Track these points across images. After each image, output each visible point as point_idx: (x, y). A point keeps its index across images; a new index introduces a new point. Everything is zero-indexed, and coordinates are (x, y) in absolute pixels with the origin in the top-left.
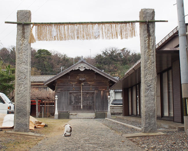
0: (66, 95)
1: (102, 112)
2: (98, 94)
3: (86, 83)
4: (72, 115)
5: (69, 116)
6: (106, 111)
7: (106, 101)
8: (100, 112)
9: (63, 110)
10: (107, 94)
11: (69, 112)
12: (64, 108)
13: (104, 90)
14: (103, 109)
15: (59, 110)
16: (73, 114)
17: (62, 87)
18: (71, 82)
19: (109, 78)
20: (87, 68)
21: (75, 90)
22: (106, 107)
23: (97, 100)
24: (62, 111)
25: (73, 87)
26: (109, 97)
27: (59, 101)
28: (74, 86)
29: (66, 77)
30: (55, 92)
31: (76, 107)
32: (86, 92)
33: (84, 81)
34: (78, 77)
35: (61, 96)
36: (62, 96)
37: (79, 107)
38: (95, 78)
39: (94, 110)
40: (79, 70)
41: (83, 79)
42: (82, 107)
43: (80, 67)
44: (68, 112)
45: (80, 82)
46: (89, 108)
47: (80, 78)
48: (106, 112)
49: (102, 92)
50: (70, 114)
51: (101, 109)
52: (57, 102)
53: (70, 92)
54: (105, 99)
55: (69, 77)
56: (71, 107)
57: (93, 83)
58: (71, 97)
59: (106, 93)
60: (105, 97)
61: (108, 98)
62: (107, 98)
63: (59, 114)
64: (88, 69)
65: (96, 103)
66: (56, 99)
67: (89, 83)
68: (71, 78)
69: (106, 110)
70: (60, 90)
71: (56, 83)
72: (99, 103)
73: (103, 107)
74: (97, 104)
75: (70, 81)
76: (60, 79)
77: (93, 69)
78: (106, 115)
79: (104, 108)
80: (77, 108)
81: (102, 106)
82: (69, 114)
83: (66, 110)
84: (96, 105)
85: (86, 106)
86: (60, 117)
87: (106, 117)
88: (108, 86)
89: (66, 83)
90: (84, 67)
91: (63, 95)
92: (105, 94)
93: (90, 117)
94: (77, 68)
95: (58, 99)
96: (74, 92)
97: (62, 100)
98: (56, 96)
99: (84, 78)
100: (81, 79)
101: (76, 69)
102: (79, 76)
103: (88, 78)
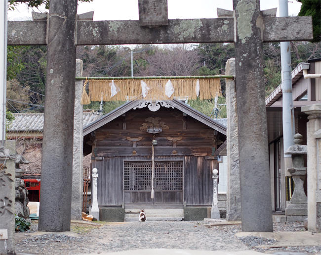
0: (116, 167)
1: (200, 207)
2: (191, 166)
3: (165, 140)
4: (130, 212)
5: (124, 216)
6: (209, 204)
7: (209, 181)
8: (195, 205)
9: (111, 201)
10: (212, 164)
11: (123, 207)
12: (113, 197)
13: (204, 155)
14: (202, 200)
15: (101, 203)
16: (133, 211)
17: (108, 149)
18: (128, 138)
19: (216, 128)
20: (165, 105)
21: (137, 154)
22: (209, 195)
23: (188, 179)
24: (107, 204)
25: (134, 149)
26: (215, 171)
27: (100, 182)
28: (134, 146)
29: (118, 125)
30: (93, 158)
31: (139, 194)
32: (164, 160)
33: (158, 135)
34: (145, 125)
35: (105, 170)
36: (107, 170)
37: (146, 195)
38: (184, 128)
39: (181, 201)
40: (146, 109)
41: (157, 130)
42: (152, 196)
43: (149, 103)
44: (121, 206)
45: (149, 137)
46: (169, 197)
47: (149, 127)
48: (208, 208)
49: (199, 161)
50: (127, 210)
51: (198, 199)
52: (96, 184)
53: (127, 160)
54: (207, 176)
55: (124, 125)
56: (129, 194)
57: (178, 139)
58: (127, 173)
59: (208, 162)
60: (206, 172)
61: (212, 174)
62: (210, 174)
63: (100, 210)
64: (168, 106)
65: (186, 186)
66: (95, 175)
67: (171, 139)
68: (127, 129)
69: (208, 201)
70: (102, 154)
71: (94, 138)
72: (192, 185)
73: (201, 195)
74: (188, 188)
75: (126, 134)
76: (103, 130)
77: (180, 108)
78: (208, 213)
79: (205, 196)
80: (142, 198)
81: (201, 192)
82: (123, 210)
83: (118, 202)
84: (186, 190)
85: (162, 194)
86: (103, 216)
87: (208, 216)
88: (213, 147)
89: (116, 139)
90: (159, 103)
91: (111, 167)
92: (208, 165)
93: (172, 218)
94: (143, 106)
95: (99, 175)
96: (136, 160)
97: (108, 179)
98: (95, 170)
99: (160, 127)
100: (151, 131)
101: (140, 107)
102: (147, 122)
103: (168, 127)
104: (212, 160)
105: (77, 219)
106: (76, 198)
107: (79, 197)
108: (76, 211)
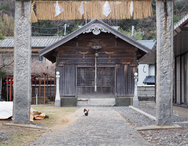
0: (72, 71)
1: (126, 97)
2: (120, 71)
3: (103, 54)
4: (81, 100)
5: (76, 103)
6: (132, 95)
7: (132, 80)
8: (122, 96)
9: (68, 93)
10: (134, 69)
11: (76, 97)
12: (70, 90)
13: (129, 63)
14: (127, 92)
15: (62, 94)
16: (82, 99)
17: (67, 59)
18: (80, 52)
19: (137, 46)
20: (103, 31)
21: (85, 63)
22: (132, 89)
23: (118, 79)
24: (66, 95)
25: (83, 59)
26: (136, 74)
27: (61, 81)
28: (84, 57)
29: (73, 44)
30: (57, 65)
31: (86, 89)
32: (103, 66)
33: (99, 50)
34: (90, 44)
35: (65, 72)
36: (66, 72)
37: (91, 89)
38: (116, 46)
39: (113, 93)
40: (91, 33)
41: (98, 47)
42: (96, 90)
43: (93, 30)
44: (75, 96)
45: (94, 51)
46: (106, 91)
47: (93, 45)
48: (131, 97)
49: (126, 67)
50: (79, 99)
51: (125, 92)
52: (59, 82)
53: (79, 66)
54: (130, 77)
55: (77, 44)
56: (80, 88)
57: (112, 53)
58: (79, 74)
59: (131, 68)
60: (130, 74)
61: (134, 76)
62: (133, 76)
63: (61, 99)
64: (106, 32)
65: (117, 84)
66: (58, 76)
67: (107, 53)
68: (79, 46)
69: (131, 93)
70: (63, 63)
71: (57, 52)
72: (121, 83)
73: (126, 89)
74: (118, 85)
75: (79, 50)
76: (63, 47)
77: (113, 33)
78: (131, 101)
79: (129, 90)
80: (89, 91)
81: (126, 87)
82: (76, 99)
83: (73, 93)
84: (117, 86)
85: (101, 88)
86: (63, 103)
87: (131, 103)
88: (135, 58)
89: (71, 52)
90: (100, 29)
91: (68, 71)
92: (131, 70)
93: (108, 104)
94: (89, 31)
95: (60, 76)
96: (85, 66)
97: (67, 79)
98: (58, 73)
99: (100, 45)
100: (94, 47)
101: (87, 32)
102: (92, 42)
103: (105, 45)
104: (134, 66)
105: (25, 123)
106: (25, 105)
107: (27, 104)
108: (24, 116)
